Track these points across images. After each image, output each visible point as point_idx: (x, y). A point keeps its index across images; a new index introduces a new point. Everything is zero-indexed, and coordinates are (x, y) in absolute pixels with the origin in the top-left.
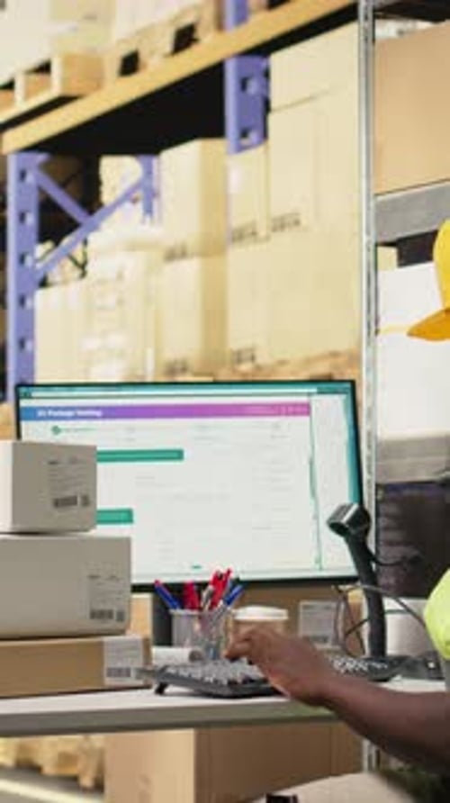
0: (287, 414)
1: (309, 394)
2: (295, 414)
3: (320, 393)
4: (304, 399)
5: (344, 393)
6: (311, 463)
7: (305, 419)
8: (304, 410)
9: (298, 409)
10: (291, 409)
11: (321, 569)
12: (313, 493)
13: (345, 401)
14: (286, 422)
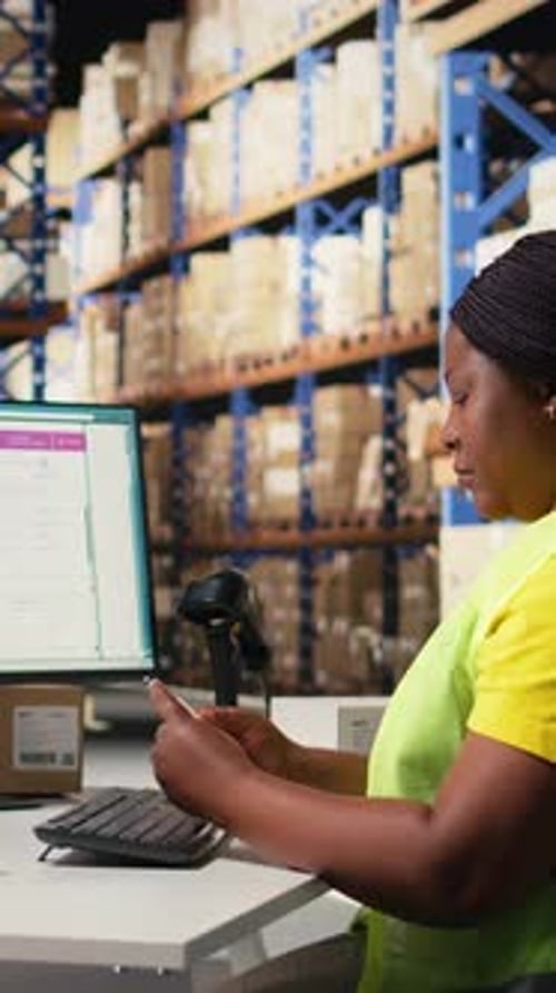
0: (58, 448)
1: (85, 423)
2: (68, 447)
3: (97, 421)
4: (77, 428)
5: (126, 423)
6: (88, 514)
7: (79, 455)
8: (77, 443)
9: (71, 442)
10: (61, 442)
11: (101, 659)
12: (91, 555)
13: (128, 434)
14: (55, 457)
